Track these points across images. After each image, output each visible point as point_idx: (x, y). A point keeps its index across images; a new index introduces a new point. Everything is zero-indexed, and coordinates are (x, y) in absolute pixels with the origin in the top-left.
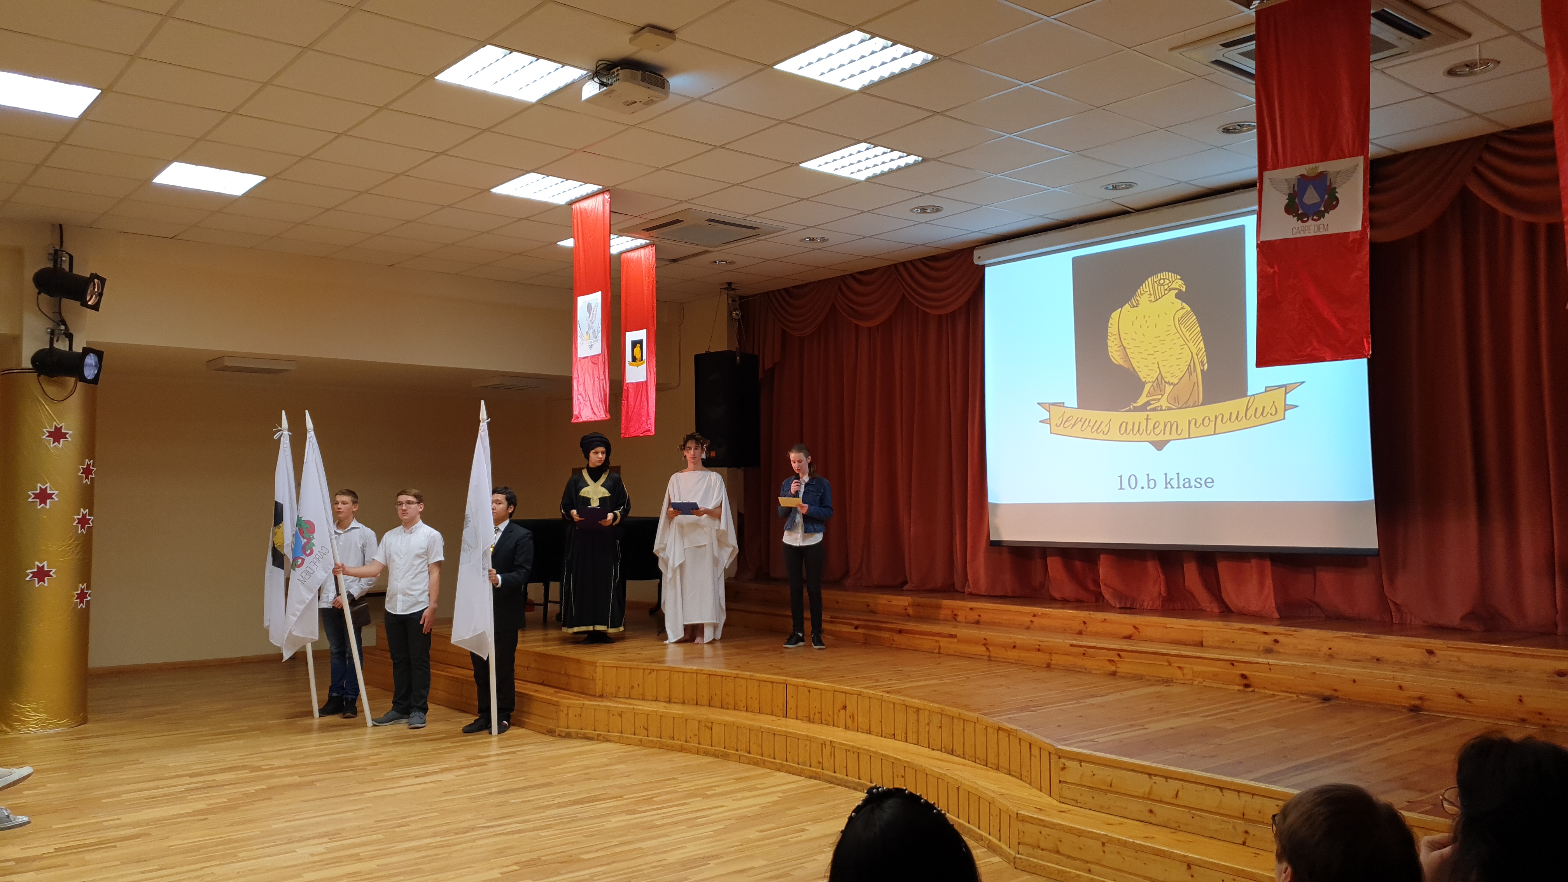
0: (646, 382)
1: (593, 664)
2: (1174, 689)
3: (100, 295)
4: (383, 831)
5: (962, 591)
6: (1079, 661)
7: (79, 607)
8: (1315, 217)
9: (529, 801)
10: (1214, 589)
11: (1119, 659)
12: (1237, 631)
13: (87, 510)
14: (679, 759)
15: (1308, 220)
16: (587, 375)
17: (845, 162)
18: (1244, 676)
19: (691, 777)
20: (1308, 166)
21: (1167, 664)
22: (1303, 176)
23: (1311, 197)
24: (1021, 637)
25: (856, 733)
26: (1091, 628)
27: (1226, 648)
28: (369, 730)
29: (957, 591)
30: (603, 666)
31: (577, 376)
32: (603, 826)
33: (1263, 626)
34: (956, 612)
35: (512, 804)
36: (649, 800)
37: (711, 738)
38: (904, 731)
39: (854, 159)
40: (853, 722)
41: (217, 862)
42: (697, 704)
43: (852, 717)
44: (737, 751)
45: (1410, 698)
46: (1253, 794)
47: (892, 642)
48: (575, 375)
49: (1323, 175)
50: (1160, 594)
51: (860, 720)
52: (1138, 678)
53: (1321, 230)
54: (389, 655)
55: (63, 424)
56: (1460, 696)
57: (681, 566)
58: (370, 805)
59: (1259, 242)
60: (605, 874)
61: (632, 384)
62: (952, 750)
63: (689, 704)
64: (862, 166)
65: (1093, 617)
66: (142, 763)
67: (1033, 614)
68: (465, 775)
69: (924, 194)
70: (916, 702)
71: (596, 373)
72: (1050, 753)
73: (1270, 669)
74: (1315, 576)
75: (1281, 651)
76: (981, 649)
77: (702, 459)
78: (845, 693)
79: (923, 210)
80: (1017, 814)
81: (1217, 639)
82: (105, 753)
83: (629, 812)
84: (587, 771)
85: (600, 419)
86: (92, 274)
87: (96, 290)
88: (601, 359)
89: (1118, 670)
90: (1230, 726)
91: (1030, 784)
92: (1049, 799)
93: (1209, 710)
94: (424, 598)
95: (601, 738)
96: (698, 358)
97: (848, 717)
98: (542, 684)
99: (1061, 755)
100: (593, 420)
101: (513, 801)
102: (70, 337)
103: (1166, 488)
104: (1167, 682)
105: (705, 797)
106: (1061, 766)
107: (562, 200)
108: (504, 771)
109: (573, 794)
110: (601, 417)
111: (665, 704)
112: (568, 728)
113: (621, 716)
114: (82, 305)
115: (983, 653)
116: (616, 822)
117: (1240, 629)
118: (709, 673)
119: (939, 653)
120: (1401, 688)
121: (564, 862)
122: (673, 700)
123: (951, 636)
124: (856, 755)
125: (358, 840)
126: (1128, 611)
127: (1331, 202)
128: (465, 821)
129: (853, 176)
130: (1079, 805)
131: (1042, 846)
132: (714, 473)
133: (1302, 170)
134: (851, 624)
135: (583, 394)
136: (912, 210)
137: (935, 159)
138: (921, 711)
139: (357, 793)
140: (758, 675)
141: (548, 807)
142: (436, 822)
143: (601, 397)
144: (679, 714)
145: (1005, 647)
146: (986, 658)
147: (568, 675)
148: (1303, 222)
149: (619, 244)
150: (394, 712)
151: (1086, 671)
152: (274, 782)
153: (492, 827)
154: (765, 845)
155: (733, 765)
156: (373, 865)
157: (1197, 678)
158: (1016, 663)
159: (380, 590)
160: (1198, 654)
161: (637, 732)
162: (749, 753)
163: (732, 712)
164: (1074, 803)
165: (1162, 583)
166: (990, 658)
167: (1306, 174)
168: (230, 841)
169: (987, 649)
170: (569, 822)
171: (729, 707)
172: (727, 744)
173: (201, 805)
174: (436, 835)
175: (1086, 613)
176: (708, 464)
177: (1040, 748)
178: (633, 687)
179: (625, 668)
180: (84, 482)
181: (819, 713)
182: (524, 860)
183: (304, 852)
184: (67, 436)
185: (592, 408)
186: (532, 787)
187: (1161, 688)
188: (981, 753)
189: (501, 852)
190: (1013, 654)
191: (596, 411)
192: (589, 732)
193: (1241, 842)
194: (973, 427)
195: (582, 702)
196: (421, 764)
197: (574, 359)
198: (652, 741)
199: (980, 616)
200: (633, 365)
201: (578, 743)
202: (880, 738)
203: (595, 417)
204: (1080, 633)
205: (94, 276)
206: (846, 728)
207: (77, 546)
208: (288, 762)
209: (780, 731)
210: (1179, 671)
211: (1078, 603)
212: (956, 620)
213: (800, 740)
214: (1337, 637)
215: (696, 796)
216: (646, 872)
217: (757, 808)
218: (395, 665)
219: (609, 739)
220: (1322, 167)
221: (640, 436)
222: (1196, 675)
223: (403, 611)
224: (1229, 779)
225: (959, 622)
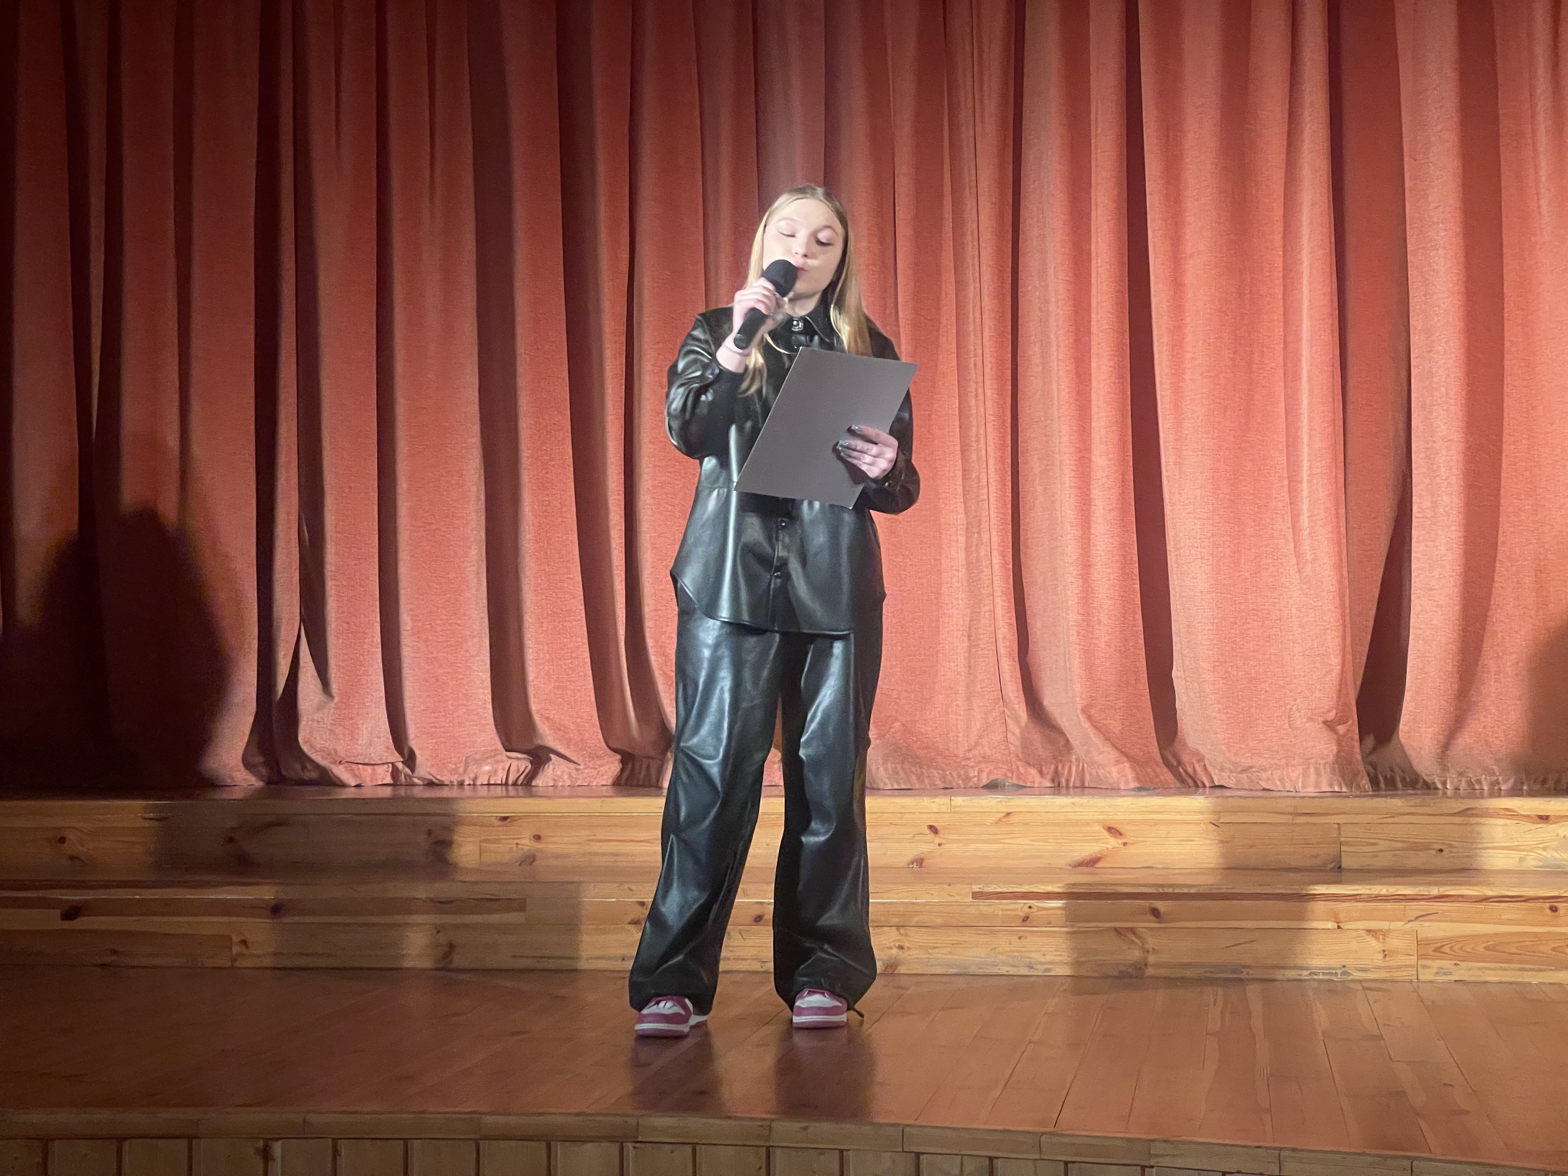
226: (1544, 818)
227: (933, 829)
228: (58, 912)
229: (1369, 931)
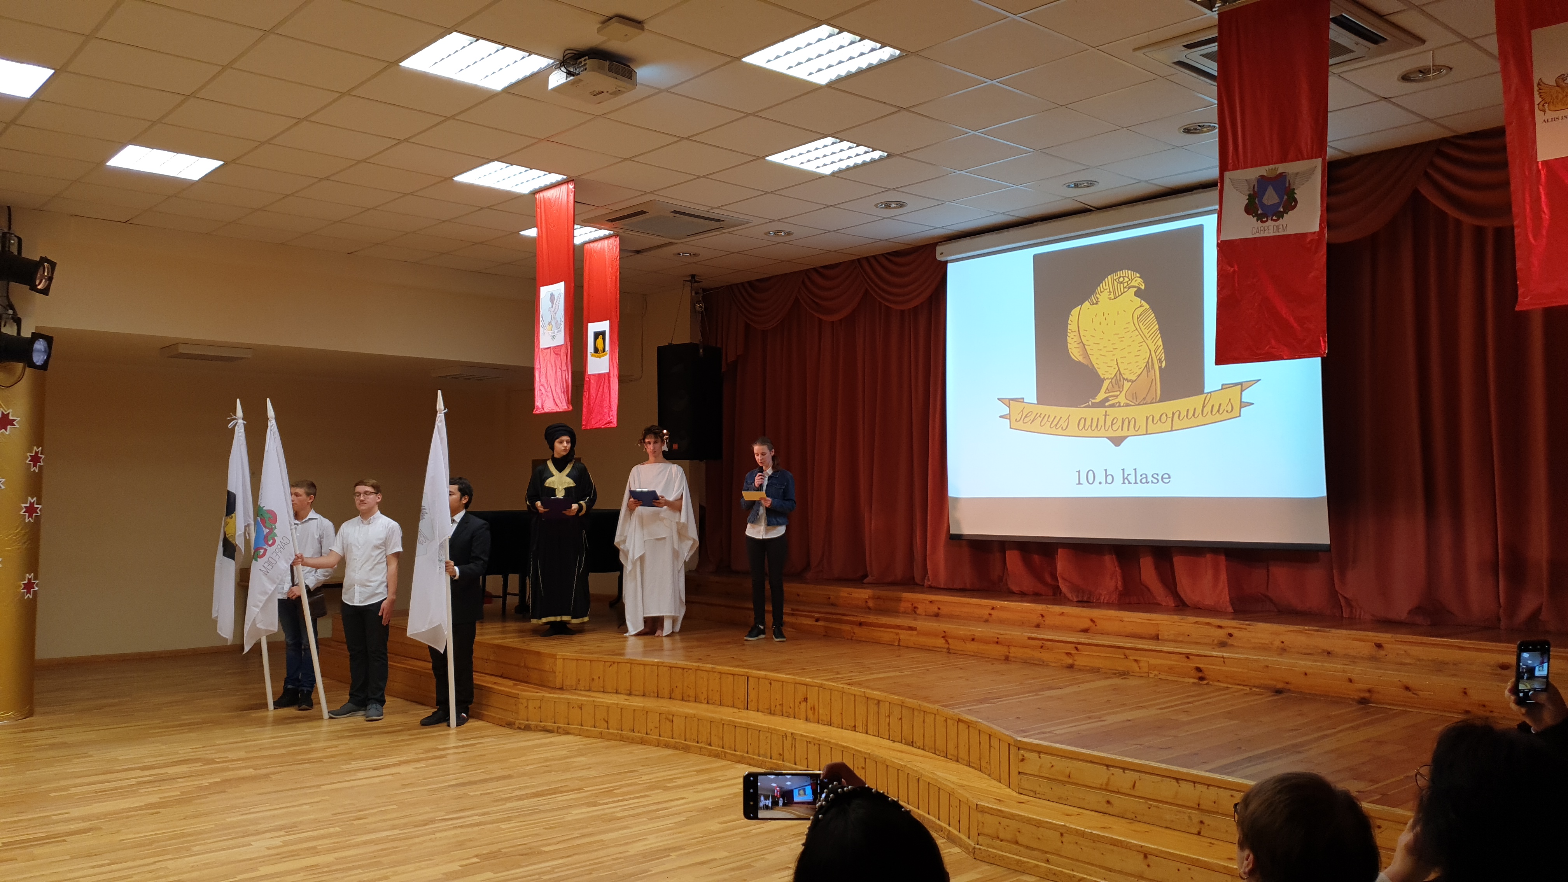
0: (608, 374)
1: (554, 656)
2: (1132, 682)
3: (50, 279)
4: (341, 824)
5: (922, 584)
6: (1037, 654)
7: (26, 598)
8: (1274, 218)
9: (489, 793)
10: (1169, 583)
11: (1076, 652)
12: (1192, 625)
13: (35, 499)
14: (640, 752)
15: (1267, 221)
16: (549, 365)
17: (811, 156)
18: (1199, 669)
19: (652, 769)
20: (1267, 167)
21: (1123, 657)
22: (1262, 177)
23: (1271, 198)
24: (979, 630)
25: (816, 725)
26: (1049, 621)
27: (1182, 642)
28: (326, 722)
29: (917, 584)
30: (564, 659)
31: (539, 367)
32: (563, 818)
33: (1218, 620)
34: (916, 605)
35: (472, 796)
36: (609, 792)
37: (672, 731)
38: (865, 723)
39: (820, 153)
40: (814, 714)
41: (170, 856)
42: (658, 696)
43: (813, 708)
44: (698, 743)
45: (1360, 690)
46: (1208, 785)
47: (852, 634)
48: (537, 366)
49: (1282, 176)
50: (1116, 588)
51: (821, 712)
52: (1096, 671)
53: (1280, 230)
54: (345, 647)
55: (10, 411)
56: (1407, 688)
57: (642, 558)
58: (327, 797)
59: (1219, 242)
60: (567, 865)
61: (594, 375)
62: (912, 742)
63: (649, 696)
64: (827, 160)
65: (1050, 610)
66: (91, 756)
67: (991, 607)
68: (423, 767)
69: (889, 190)
70: (876, 694)
71: (558, 364)
72: (1009, 744)
73: (1224, 662)
74: (1268, 572)
75: (1235, 644)
76: (940, 642)
77: (664, 452)
78: (806, 685)
79: (888, 205)
80: (977, 805)
81: (1173, 632)
82: (53, 746)
83: (589, 805)
84: (548, 764)
85: (562, 410)
86: (41, 258)
87: (46, 274)
88: (563, 350)
89: (1076, 663)
90: (1184, 718)
91: (990, 775)
92: (1008, 790)
93: (1167, 702)
94: (382, 589)
95: (560, 730)
96: (661, 350)
97: (809, 708)
98: (501, 676)
99: (1020, 746)
100: (555, 411)
101: (471, 794)
102: (18, 322)
103: (1124, 483)
104: (1123, 674)
105: (666, 789)
106: (1020, 757)
107: (525, 189)
108: (463, 764)
109: (533, 786)
110: (564, 408)
111: (627, 697)
112: (527, 721)
113: (581, 708)
114: (30, 289)
115: (943, 646)
116: (577, 814)
117: (1196, 623)
118: (670, 665)
119: (899, 645)
120: (1350, 680)
121: (525, 855)
122: (634, 693)
123: (911, 629)
124: (816, 747)
125: (315, 833)
126: (1085, 604)
127: (1290, 202)
128: (426, 813)
129: (818, 170)
130: (1038, 796)
131: (1001, 836)
132: (675, 465)
133: (1262, 171)
134: (813, 617)
135: (545, 384)
136: (876, 206)
137: (901, 155)
138: (881, 704)
139: (314, 786)
140: (720, 667)
141: (509, 799)
142: (395, 815)
143: (564, 388)
144: (640, 707)
145: (963, 639)
146: (945, 650)
147: (527, 668)
148: (1263, 222)
149: (583, 234)
150: (351, 705)
151: (1043, 664)
152: (229, 775)
153: (451, 819)
154: (726, 837)
155: (693, 758)
156: (330, 858)
157: (1153, 671)
158: (975, 656)
159: (335, 581)
160: (1154, 648)
161: (597, 724)
162: (710, 745)
163: (693, 704)
164: (1032, 794)
165: (1119, 578)
166: (949, 651)
167: (1266, 175)
168: (184, 835)
169: (947, 641)
170: (529, 814)
171: (691, 699)
172: (687, 737)
173: (154, 799)
174: (394, 827)
175: (1044, 606)
176: (669, 456)
177: (1000, 740)
178: (593, 679)
179: (585, 660)
180: (32, 470)
181: (780, 705)
182: (484, 852)
183: (259, 845)
184: (14, 423)
185: (554, 400)
186: (492, 780)
187: (1118, 681)
188: (940, 744)
189: (461, 845)
190: (972, 647)
191: (558, 402)
192: (549, 724)
193: (1197, 833)
194: (934, 421)
195: (543, 694)
196: (379, 757)
197: (536, 350)
198: (612, 733)
199: (939, 609)
200: (595, 356)
201: (538, 735)
202: (840, 730)
203: (557, 408)
204: (1038, 626)
205: (44, 260)
206: (806, 720)
207: (24, 535)
208: (242, 754)
209: (741, 723)
210: (1135, 665)
211: (1036, 597)
212: (915, 612)
213: (761, 732)
214: (1291, 631)
215: (658, 788)
216: (607, 864)
217: (718, 800)
218: (352, 658)
219: (570, 732)
220: (1281, 168)
221: (600, 428)
222: (1151, 667)
223: (360, 602)
224: (1185, 770)
225: (919, 615)
227: (1042, 616)
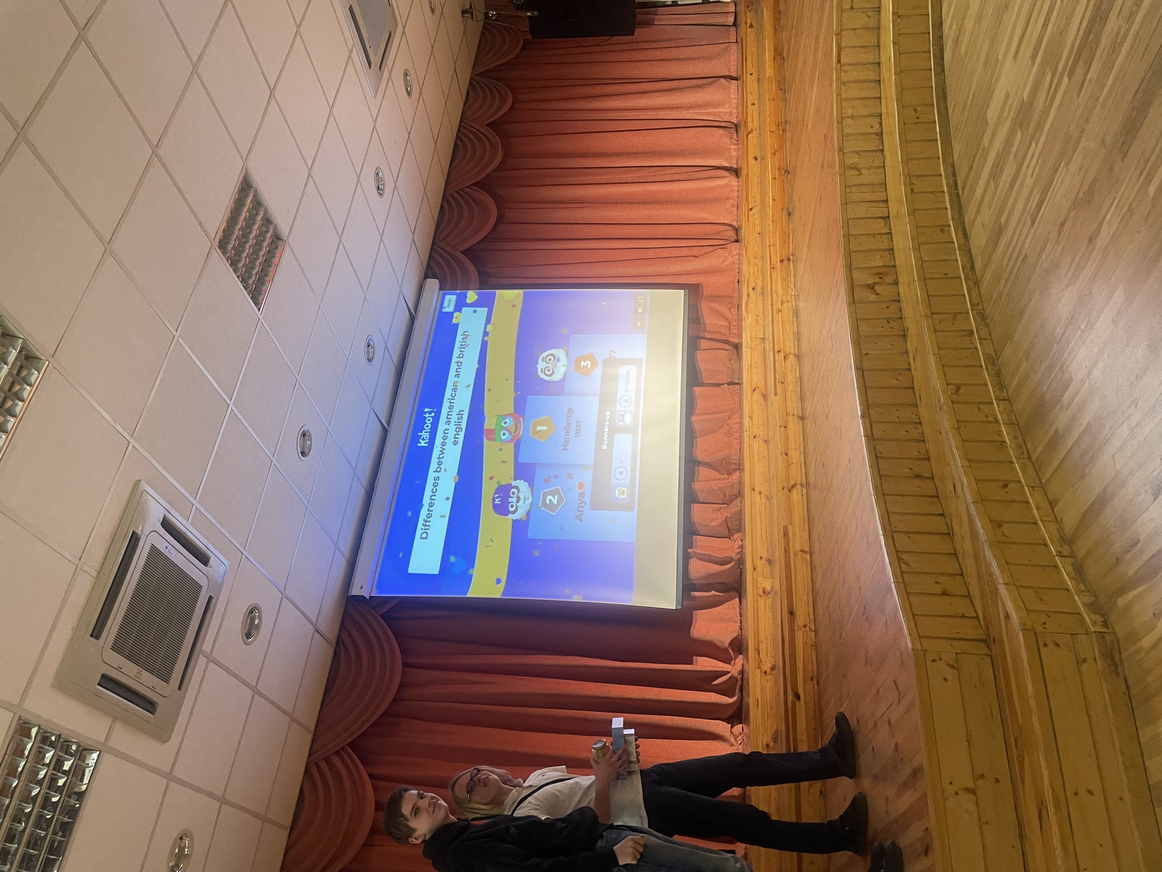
76: (796, 495)
123: (786, 534)
169: (793, 486)
226: (748, 295)
228: (797, 703)
229: (782, 305)
